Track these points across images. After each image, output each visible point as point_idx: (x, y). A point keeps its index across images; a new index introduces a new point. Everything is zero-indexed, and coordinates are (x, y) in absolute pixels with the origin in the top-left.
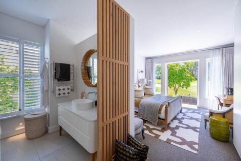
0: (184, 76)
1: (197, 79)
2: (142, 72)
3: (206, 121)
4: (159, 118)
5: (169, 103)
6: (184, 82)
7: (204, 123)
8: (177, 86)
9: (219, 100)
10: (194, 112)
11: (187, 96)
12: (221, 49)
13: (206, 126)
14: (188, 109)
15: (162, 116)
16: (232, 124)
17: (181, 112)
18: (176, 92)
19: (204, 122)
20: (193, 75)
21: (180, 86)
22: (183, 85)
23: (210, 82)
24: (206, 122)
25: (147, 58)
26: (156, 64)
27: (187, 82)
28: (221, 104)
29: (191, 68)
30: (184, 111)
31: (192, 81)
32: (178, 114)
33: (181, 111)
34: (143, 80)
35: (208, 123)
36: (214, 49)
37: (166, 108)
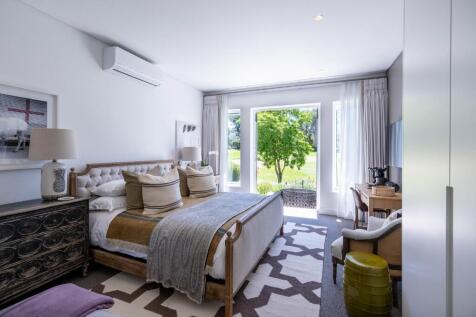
0: (294, 143)
1: (316, 150)
2: (190, 128)
3: (336, 261)
4: (209, 278)
5: (240, 225)
6: (295, 155)
7: (332, 268)
8: (282, 162)
9: (359, 196)
10: (311, 230)
11: (298, 186)
12: (360, 83)
13: (335, 276)
14: (299, 222)
15: (218, 269)
16: (399, 268)
17: (282, 234)
18: (280, 176)
19: (331, 264)
20: (311, 142)
21: (287, 163)
22: (293, 162)
23: (339, 155)
24: (335, 266)
25: (206, 94)
26: (230, 111)
27: (301, 155)
28: (363, 207)
29: (307, 127)
30: (288, 229)
31: (307, 153)
32: (273, 242)
33: (282, 229)
34: (191, 151)
35: (341, 269)
36: (348, 80)
37: (229, 243)
